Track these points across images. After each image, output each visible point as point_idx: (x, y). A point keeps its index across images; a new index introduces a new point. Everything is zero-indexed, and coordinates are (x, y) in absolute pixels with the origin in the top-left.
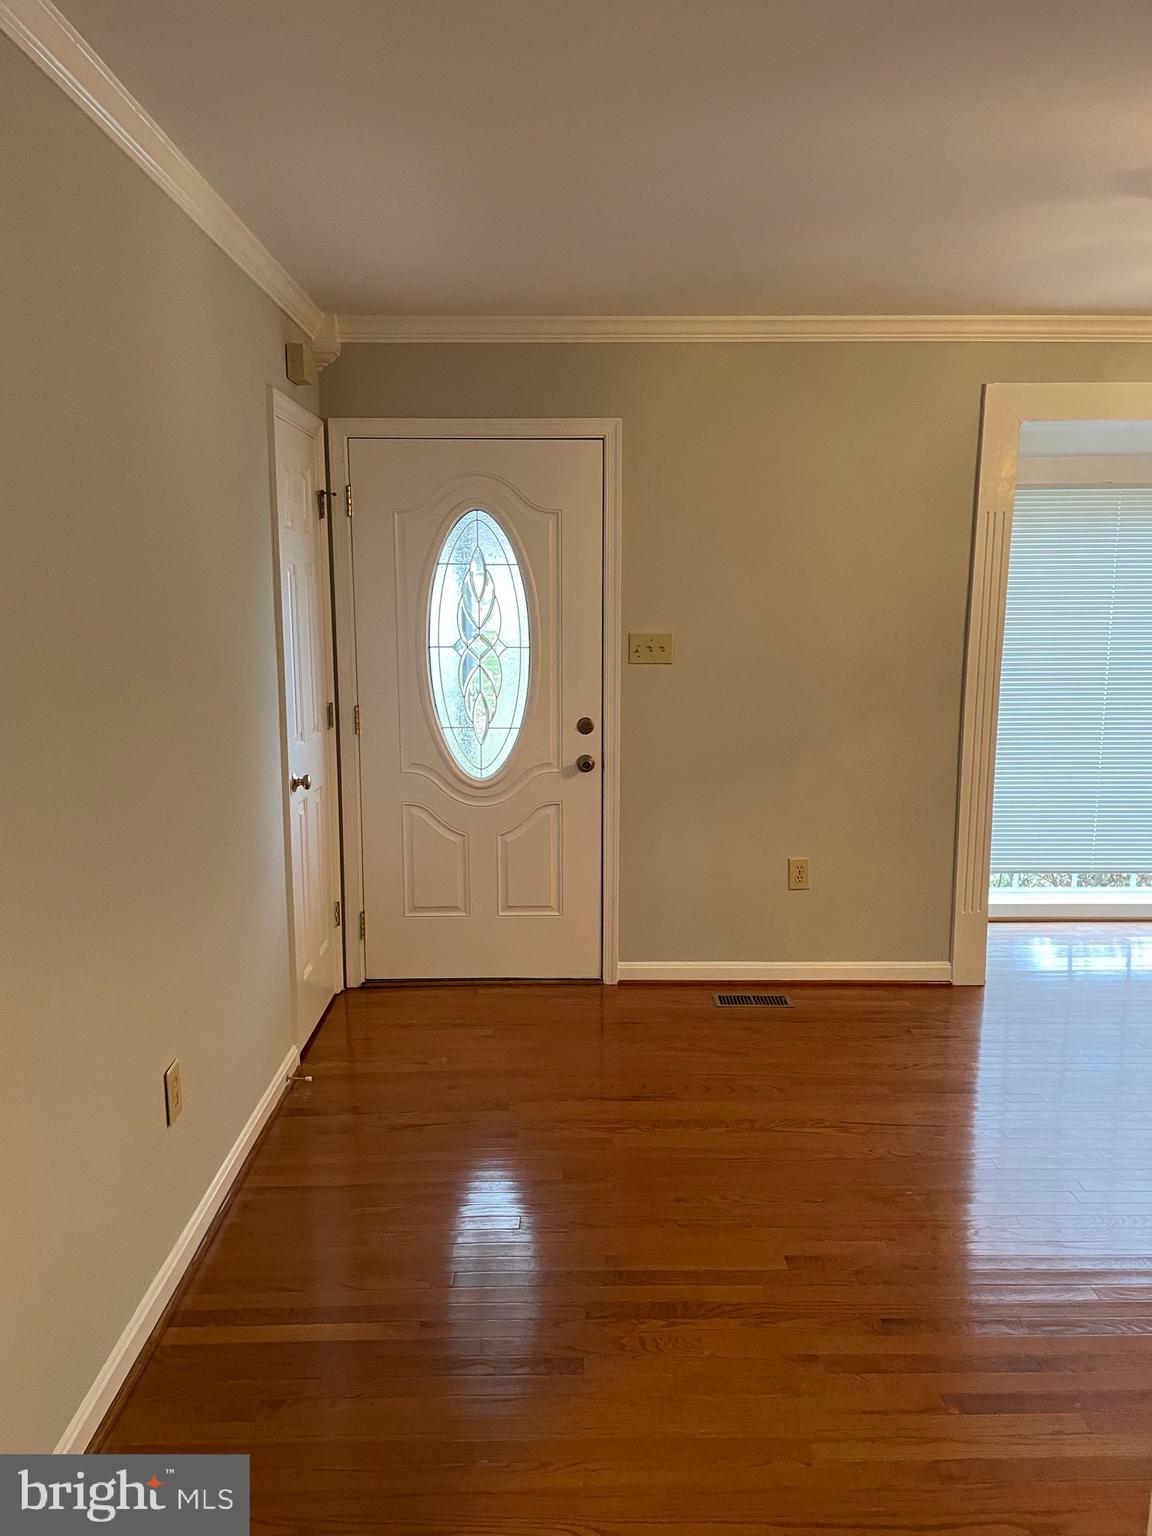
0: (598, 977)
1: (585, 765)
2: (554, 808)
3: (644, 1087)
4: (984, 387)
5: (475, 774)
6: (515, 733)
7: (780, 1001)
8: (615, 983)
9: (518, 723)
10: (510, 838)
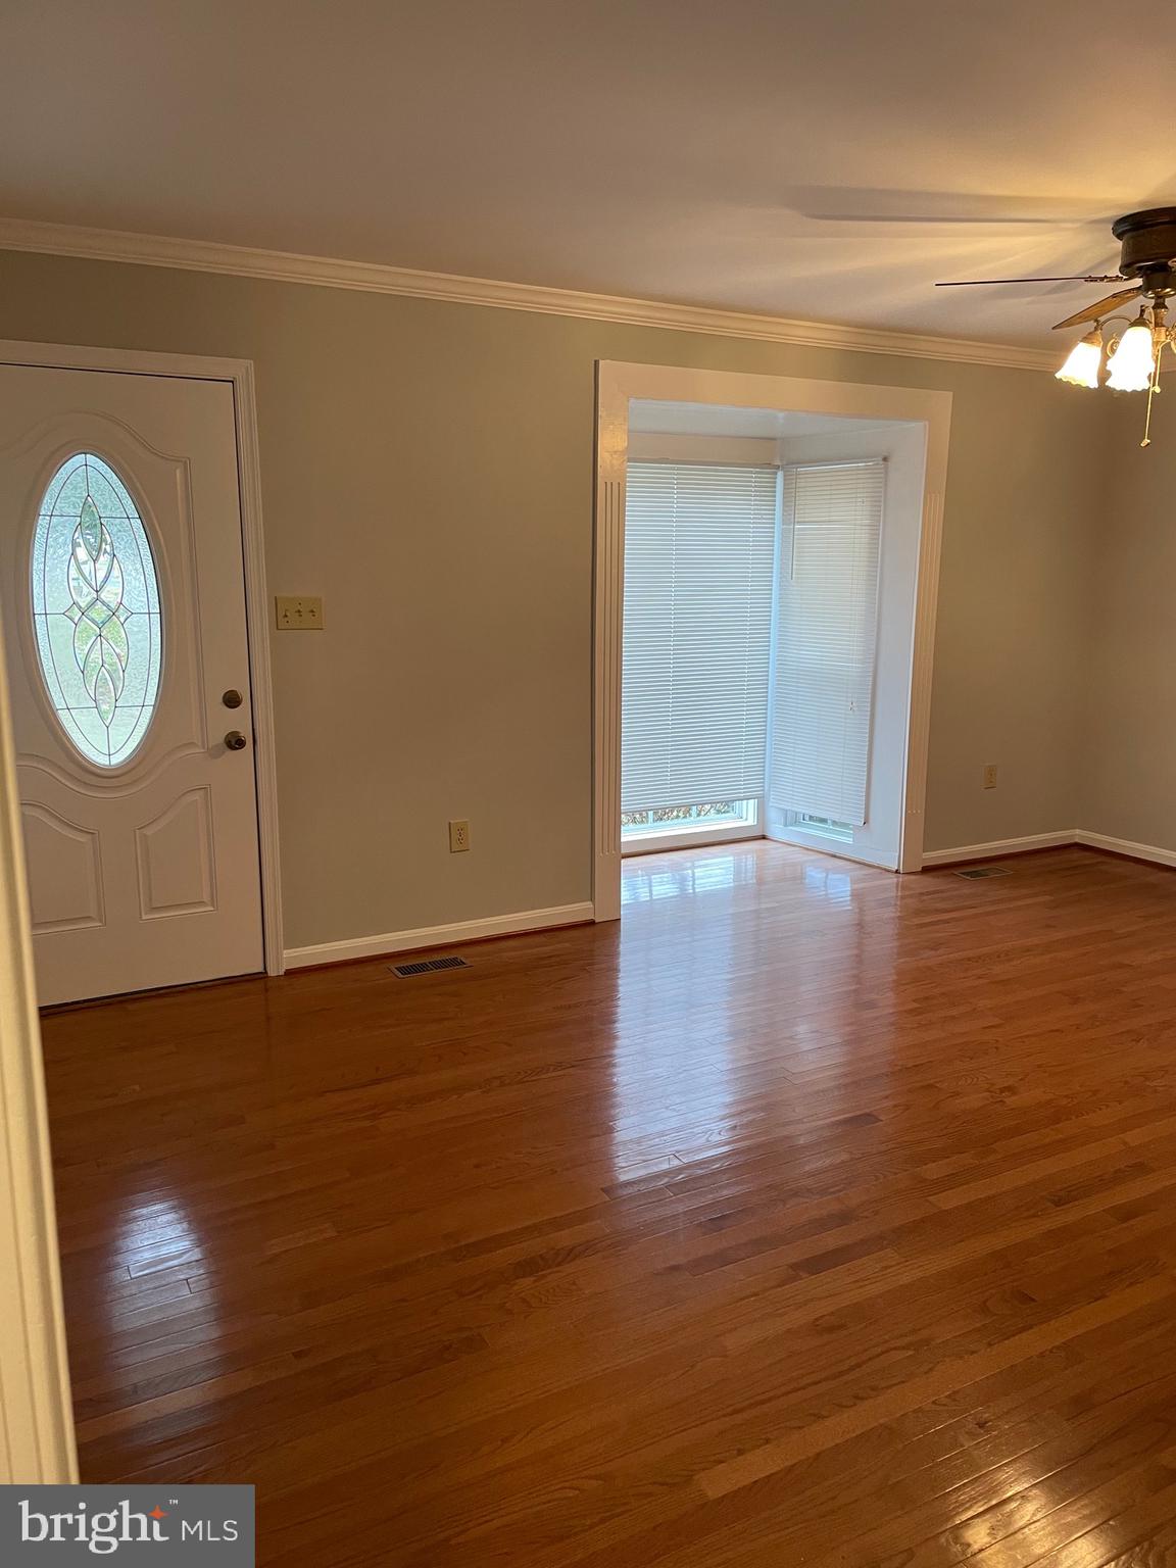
0: (261, 970)
1: (235, 742)
2: (202, 792)
3: (377, 1069)
4: (596, 363)
5: (102, 760)
6: (148, 712)
7: (455, 962)
8: (282, 973)
9: (151, 700)
10: (149, 832)
